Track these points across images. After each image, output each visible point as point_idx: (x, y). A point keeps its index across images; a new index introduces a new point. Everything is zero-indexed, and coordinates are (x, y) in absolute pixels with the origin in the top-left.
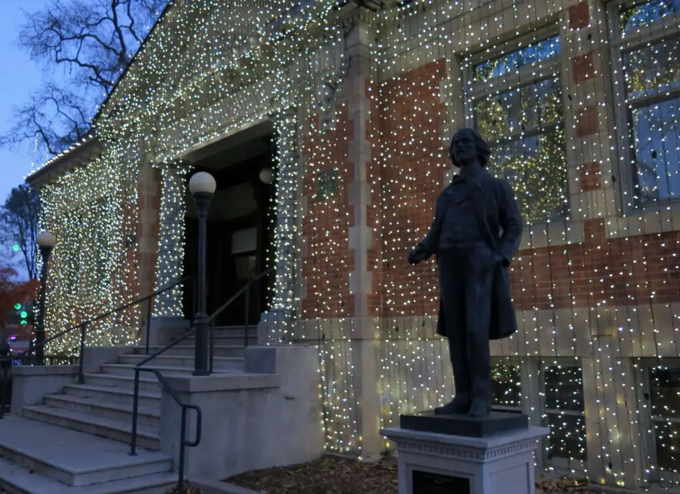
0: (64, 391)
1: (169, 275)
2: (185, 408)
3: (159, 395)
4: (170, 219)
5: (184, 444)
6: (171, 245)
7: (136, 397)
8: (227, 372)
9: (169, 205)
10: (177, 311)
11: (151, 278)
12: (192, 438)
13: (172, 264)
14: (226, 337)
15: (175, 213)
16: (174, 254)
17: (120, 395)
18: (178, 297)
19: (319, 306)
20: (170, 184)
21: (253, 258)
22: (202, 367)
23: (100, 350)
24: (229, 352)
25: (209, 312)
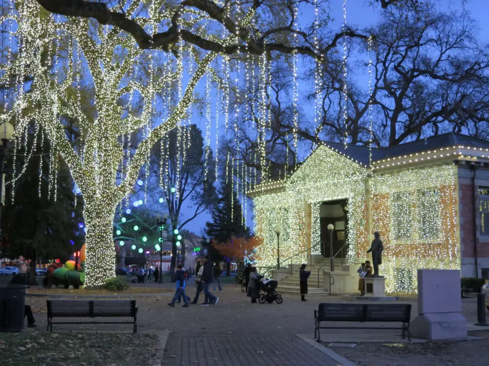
0: (286, 277)
1: (316, 241)
2: (330, 277)
3: (323, 277)
4: (315, 222)
5: (330, 284)
6: (316, 231)
7: (318, 275)
8: (337, 271)
9: (314, 217)
10: (318, 253)
11: (309, 242)
12: (332, 283)
13: (317, 237)
14: (337, 261)
15: (317, 220)
16: (317, 233)
17: (314, 274)
18: (319, 248)
19: (360, 255)
20: (315, 210)
21: (343, 232)
22: (332, 269)
23: (296, 265)
24: (337, 266)
25: (334, 255)
